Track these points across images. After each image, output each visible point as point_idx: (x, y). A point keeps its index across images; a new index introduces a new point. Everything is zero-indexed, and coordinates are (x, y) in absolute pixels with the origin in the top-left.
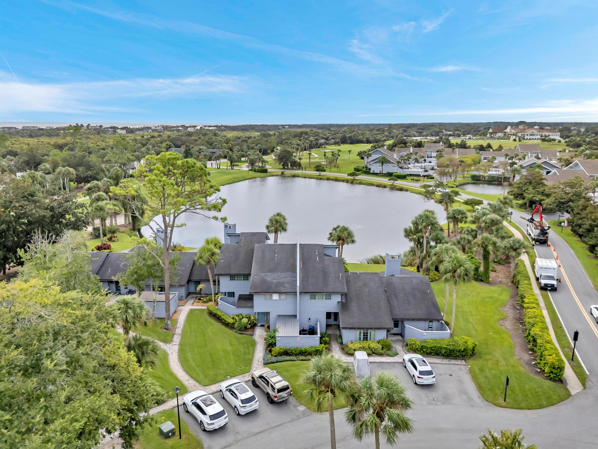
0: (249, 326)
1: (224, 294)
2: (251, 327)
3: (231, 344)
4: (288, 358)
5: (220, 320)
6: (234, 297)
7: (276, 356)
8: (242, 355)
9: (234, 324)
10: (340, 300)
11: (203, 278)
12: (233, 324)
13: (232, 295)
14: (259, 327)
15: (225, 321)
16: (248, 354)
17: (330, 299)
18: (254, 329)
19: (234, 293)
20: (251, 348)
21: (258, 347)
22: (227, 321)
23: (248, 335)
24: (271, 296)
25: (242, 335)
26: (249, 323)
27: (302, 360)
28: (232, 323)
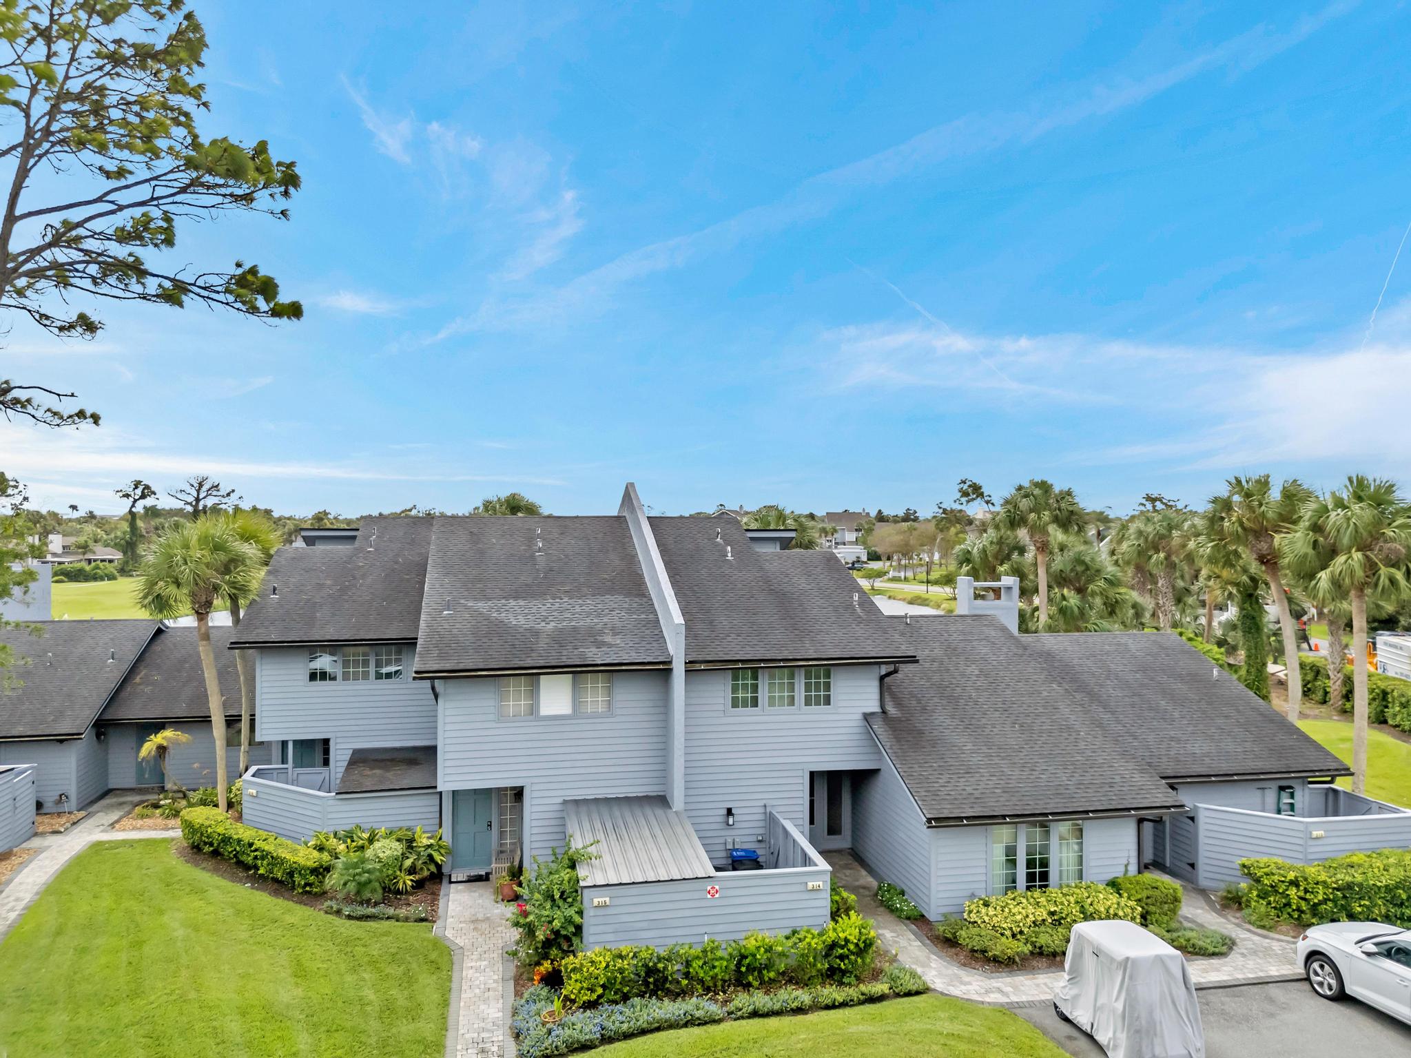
0: (407, 881)
1: (276, 752)
2: (419, 885)
3: (300, 973)
4: (667, 1009)
5: (247, 867)
6: (326, 763)
7: (590, 1005)
8: (374, 1024)
9: (321, 871)
10: (874, 707)
11: (180, 710)
12: (314, 871)
13: (319, 757)
14: (460, 886)
15: (276, 861)
16: (413, 1013)
17: (827, 701)
18: (435, 895)
19: (326, 742)
20: (427, 982)
21: (468, 973)
22: (282, 861)
23: (407, 919)
24: (534, 693)
25: (372, 924)
26: (408, 863)
27: (755, 1014)
28: (310, 864)
